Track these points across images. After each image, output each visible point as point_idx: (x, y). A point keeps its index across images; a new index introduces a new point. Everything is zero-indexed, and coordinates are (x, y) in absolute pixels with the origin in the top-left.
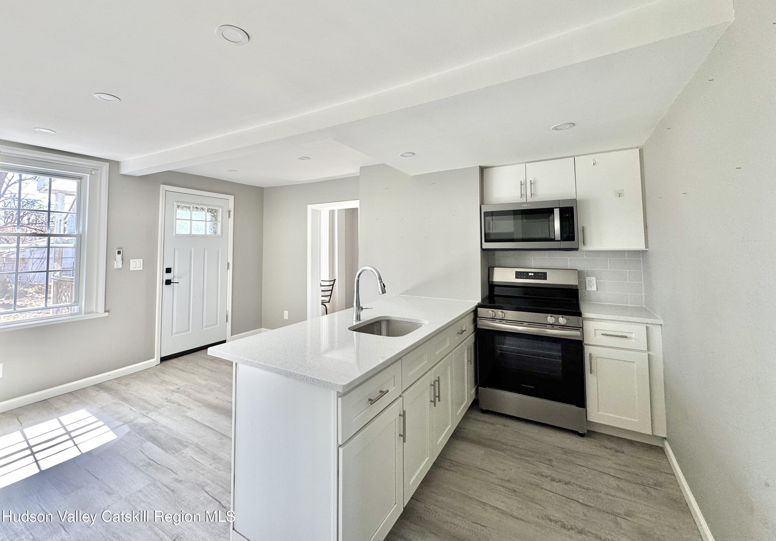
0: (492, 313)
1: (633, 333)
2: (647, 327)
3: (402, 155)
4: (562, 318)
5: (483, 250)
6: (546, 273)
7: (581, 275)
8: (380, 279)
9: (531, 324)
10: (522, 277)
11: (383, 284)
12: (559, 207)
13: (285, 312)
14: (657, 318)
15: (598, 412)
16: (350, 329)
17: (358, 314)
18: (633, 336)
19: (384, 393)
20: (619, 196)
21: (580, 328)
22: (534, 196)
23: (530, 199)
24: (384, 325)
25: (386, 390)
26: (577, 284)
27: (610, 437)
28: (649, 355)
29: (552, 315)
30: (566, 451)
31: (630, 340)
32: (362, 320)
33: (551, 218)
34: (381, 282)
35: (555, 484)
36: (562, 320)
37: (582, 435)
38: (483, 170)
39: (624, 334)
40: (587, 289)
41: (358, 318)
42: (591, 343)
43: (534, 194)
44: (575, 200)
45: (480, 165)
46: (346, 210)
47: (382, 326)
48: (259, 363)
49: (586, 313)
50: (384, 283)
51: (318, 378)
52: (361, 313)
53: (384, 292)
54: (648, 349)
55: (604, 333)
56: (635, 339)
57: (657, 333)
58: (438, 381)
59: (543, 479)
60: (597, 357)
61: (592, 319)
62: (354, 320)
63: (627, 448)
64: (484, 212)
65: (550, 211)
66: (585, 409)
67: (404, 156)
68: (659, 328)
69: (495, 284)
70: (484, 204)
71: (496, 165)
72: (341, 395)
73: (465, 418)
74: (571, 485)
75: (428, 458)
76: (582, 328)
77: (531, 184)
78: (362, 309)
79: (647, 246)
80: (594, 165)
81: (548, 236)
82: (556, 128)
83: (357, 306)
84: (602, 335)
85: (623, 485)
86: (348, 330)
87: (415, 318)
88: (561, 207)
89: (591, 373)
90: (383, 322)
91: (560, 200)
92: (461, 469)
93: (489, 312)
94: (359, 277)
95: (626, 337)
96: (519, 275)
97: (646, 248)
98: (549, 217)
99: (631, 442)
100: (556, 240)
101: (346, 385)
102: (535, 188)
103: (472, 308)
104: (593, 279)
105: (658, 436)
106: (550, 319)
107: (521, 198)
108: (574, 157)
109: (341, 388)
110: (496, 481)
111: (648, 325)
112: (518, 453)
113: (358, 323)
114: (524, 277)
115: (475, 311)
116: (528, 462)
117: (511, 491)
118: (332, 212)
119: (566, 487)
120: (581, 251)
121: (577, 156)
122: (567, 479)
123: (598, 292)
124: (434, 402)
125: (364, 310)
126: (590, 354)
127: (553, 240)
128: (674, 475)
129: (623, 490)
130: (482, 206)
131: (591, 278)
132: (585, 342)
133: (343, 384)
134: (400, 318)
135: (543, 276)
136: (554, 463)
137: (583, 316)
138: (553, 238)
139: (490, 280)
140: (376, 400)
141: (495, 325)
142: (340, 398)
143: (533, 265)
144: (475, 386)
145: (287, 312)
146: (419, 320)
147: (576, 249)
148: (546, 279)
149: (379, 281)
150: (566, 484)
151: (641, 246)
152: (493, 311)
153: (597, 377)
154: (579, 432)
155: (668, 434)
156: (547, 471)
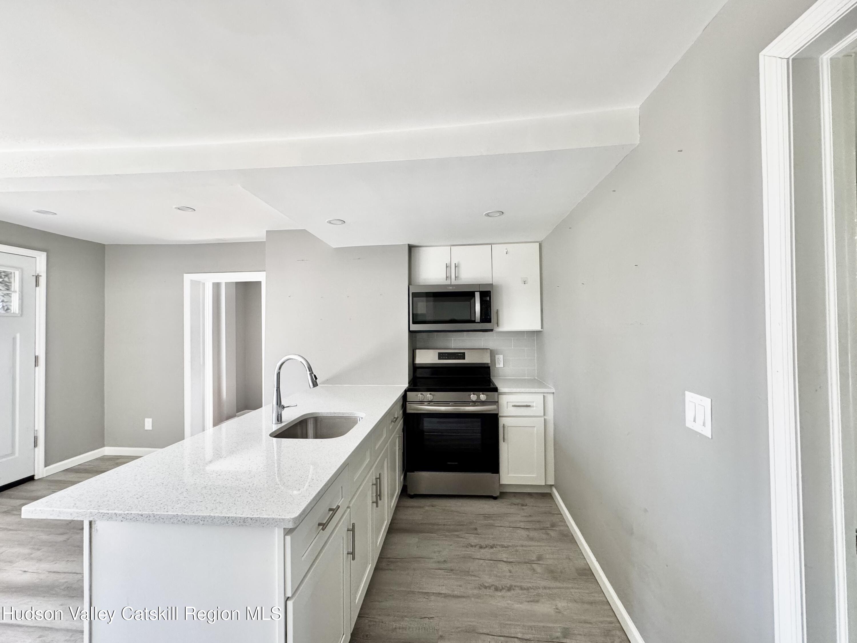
0: (421, 397)
1: (535, 403)
2: (544, 396)
3: (330, 222)
4: (483, 395)
5: (410, 331)
6: (465, 353)
7: (493, 354)
8: (310, 369)
9: (456, 403)
10: (444, 358)
11: (315, 376)
12: (479, 290)
13: (147, 420)
14: (551, 388)
15: (508, 474)
16: (271, 435)
17: (279, 414)
18: (534, 404)
19: (335, 511)
20: (525, 283)
21: (496, 403)
22: (457, 280)
23: (454, 282)
24: (311, 423)
25: (337, 506)
26: (489, 362)
27: (515, 494)
28: (545, 419)
29: (475, 393)
30: (487, 517)
31: (532, 409)
32: (284, 422)
33: (472, 301)
34: (311, 373)
35: (482, 551)
36: (483, 397)
37: (495, 498)
38: (411, 249)
39: (528, 404)
40: (496, 366)
41: (279, 419)
42: (505, 415)
43: (458, 277)
44: (491, 285)
45: (409, 243)
46: (237, 284)
47: (308, 425)
48: (140, 513)
49: (502, 389)
50: (315, 374)
51: (251, 516)
52: (282, 412)
53: (315, 384)
54: (544, 415)
55: (514, 404)
56: (536, 407)
57: (550, 399)
58: (379, 479)
59: (473, 549)
60: (508, 426)
61: (504, 393)
62: (274, 423)
63: (528, 501)
64: (412, 293)
65: (470, 295)
66: (498, 474)
67: (332, 224)
68: (552, 395)
69: (417, 366)
70: (411, 285)
71: (425, 245)
72: (288, 532)
73: (398, 507)
74: (496, 547)
75: (370, 565)
76: (498, 402)
77: (456, 267)
78: (284, 407)
79: (542, 328)
80: (507, 253)
81: (470, 318)
82: (488, 215)
83: (277, 404)
84: (513, 406)
85: (532, 534)
86: (270, 437)
87: (348, 412)
88: (481, 291)
89: (504, 441)
90: (310, 421)
91: (481, 284)
92: (399, 564)
93: (419, 396)
94: (280, 368)
95: (529, 406)
96: (441, 356)
97: (541, 329)
98: (471, 299)
99: (530, 495)
100: (476, 321)
101: (298, 517)
102: (458, 271)
103: (403, 393)
104: (501, 357)
105: (548, 485)
106: (473, 397)
107: (447, 280)
108: (491, 244)
109: (291, 522)
110: (434, 566)
111: (545, 394)
112: (449, 531)
113: (280, 426)
114: (446, 358)
115: (404, 397)
116: (458, 536)
117: (448, 571)
118: (217, 286)
119: (492, 550)
120: (496, 332)
121: (494, 244)
122: (491, 542)
123: (504, 368)
124: (377, 503)
125: (285, 409)
126: (504, 425)
127: (474, 322)
128: (562, 514)
129: (532, 539)
130: (410, 286)
131: (500, 355)
132: (500, 415)
133: (293, 517)
134: (331, 413)
135: (462, 356)
136: (479, 531)
137: (499, 391)
138: (474, 320)
139: (414, 363)
140: (327, 522)
141: (424, 408)
142: (287, 535)
143: (453, 346)
144: (403, 473)
145: (150, 420)
146: (353, 413)
147: (492, 330)
148: (464, 359)
149: (308, 373)
150: (492, 547)
151: (537, 327)
152: (421, 394)
153: (508, 444)
154: (494, 496)
155: (556, 480)
156: (475, 541)
